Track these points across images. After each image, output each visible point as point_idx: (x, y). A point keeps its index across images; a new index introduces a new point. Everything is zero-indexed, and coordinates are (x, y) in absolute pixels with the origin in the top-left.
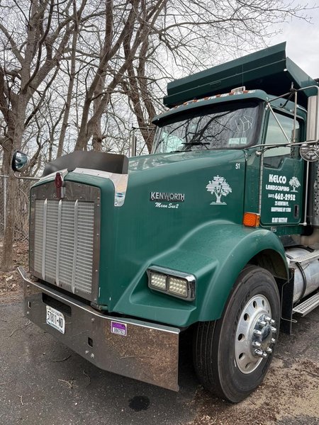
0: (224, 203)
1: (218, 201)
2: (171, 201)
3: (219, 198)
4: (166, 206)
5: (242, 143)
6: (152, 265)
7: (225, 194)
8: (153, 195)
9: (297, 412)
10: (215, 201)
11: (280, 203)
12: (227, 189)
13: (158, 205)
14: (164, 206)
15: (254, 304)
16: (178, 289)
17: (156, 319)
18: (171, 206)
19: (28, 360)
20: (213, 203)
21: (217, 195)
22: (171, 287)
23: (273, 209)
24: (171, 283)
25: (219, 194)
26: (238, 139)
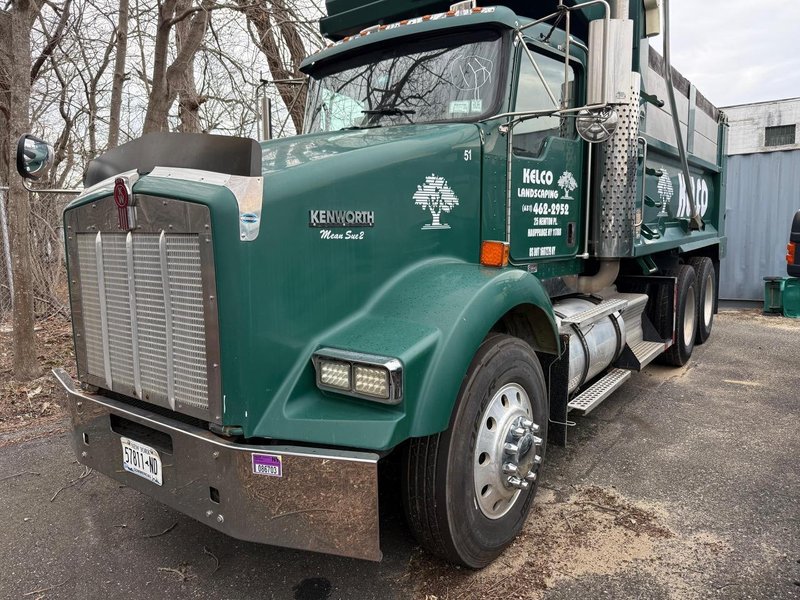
0: (447, 226)
1: (436, 223)
2: (350, 226)
3: (436, 217)
4: (341, 237)
5: (474, 110)
6: (321, 347)
7: (447, 209)
8: (314, 216)
9: (579, 571)
10: (431, 222)
11: (543, 221)
12: (450, 199)
13: (326, 234)
14: (337, 237)
15: (504, 400)
16: (371, 385)
17: (334, 441)
18: (350, 236)
19: (94, 541)
20: (427, 227)
21: (433, 212)
22: (359, 383)
23: (531, 233)
24: (359, 376)
25: (436, 210)
26: (467, 103)
